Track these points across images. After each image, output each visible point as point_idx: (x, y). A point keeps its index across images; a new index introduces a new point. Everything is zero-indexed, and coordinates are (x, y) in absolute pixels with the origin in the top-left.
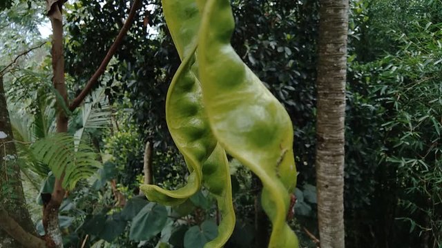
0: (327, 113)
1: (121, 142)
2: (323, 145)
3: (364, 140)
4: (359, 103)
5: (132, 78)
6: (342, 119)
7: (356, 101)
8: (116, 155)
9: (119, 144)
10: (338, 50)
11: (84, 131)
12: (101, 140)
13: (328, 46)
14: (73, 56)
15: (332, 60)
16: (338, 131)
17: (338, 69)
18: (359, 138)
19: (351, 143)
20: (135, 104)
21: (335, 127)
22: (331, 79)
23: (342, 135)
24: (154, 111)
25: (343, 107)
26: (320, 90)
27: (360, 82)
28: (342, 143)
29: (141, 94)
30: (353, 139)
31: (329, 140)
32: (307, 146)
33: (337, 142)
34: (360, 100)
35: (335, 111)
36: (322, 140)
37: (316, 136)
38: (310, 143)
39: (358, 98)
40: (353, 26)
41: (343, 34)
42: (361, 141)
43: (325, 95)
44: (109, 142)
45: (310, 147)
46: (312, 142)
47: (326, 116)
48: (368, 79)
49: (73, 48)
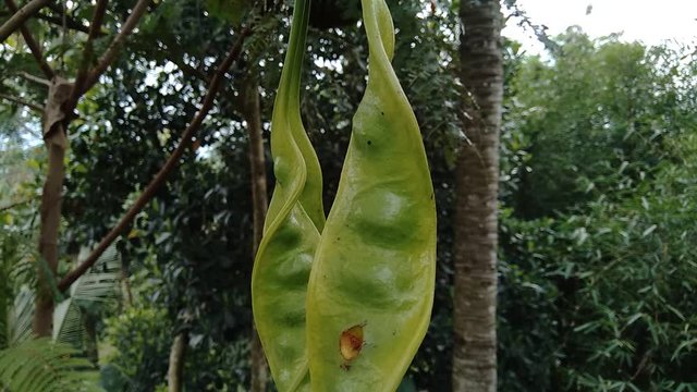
0: (469, 298)
1: (134, 326)
2: (464, 350)
3: (528, 340)
4: (518, 281)
5: (165, 230)
6: (492, 309)
7: (515, 277)
8: (123, 348)
9: (130, 330)
10: (485, 204)
11: (71, 304)
12: (99, 318)
13: (470, 197)
14: (72, 187)
15: (476, 219)
16: (487, 329)
17: (485, 232)
18: (520, 337)
19: (507, 344)
20: (166, 272)
21: (481, 322)
22: (474, 247)
23: (493, 334)
24: (195, 285)
25: (493, 291)
26: (459, 262)
27: (520, 248)
28: (492, 347)
29: (177, 254)
30: (510, 338)
31: (473, 342)
32: (440, 348)
33: (485, 346)
34: (521, 277)
35: (481, 296)
36: (462, 342)
37: (453, 334)
38: (444, 343)
39: (518, 273)
40: (508, 168)
41: (491, 182)
42: (524, 341)
43: (467, 270)
44: (114, 326)
45: (444, 352)
46: (448, 341)
47: (468, 304)
48: (531, 245)
49: (73, 173)
